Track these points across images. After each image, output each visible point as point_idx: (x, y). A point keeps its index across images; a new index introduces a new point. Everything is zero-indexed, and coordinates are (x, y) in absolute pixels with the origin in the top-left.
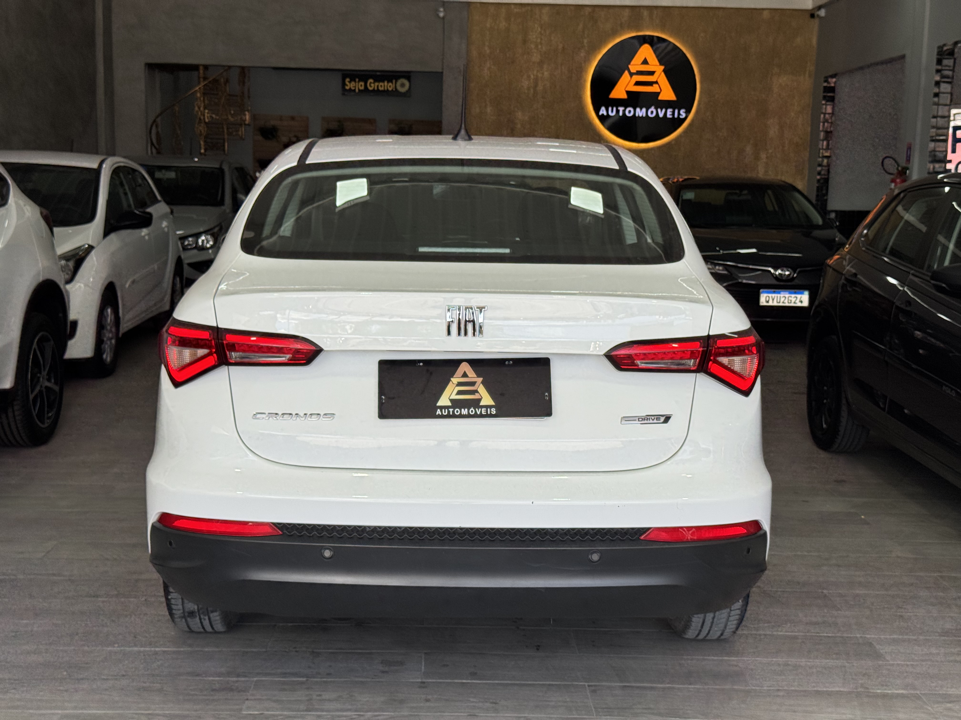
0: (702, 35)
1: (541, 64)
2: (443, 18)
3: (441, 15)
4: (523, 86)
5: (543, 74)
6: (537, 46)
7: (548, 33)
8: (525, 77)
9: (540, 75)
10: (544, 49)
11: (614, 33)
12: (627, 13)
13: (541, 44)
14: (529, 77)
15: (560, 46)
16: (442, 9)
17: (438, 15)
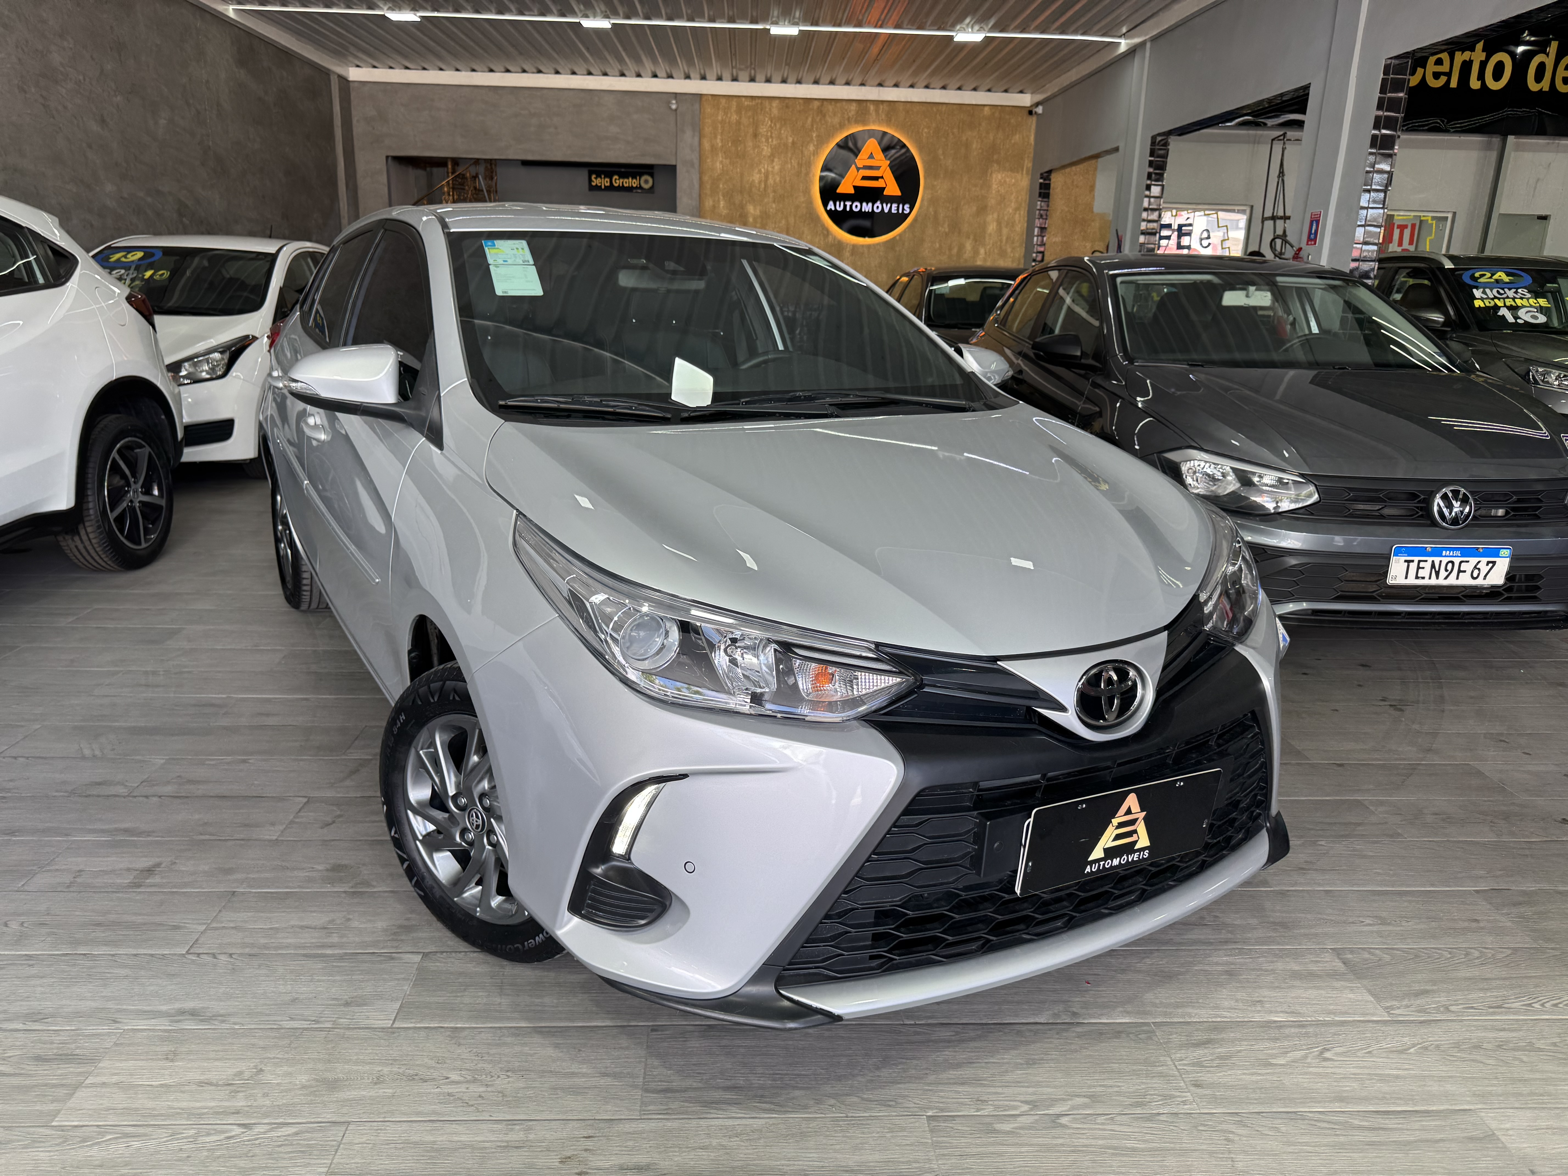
0: (926, 130)
1: (771, 158)
2: (676, 110)
3: (674, 107)
4: (753, 181)
5: (773, 168)
6: (767, 140)
7: (778, 126)
8: (756, 171)
9: (770, 169)
10: (775, 142)
11: (842, 126)
12: (854, 107)
13: (771, 137)
14: (760, 172)
15: (790, 140)
16: (674, 102)
17: (670, 108)
